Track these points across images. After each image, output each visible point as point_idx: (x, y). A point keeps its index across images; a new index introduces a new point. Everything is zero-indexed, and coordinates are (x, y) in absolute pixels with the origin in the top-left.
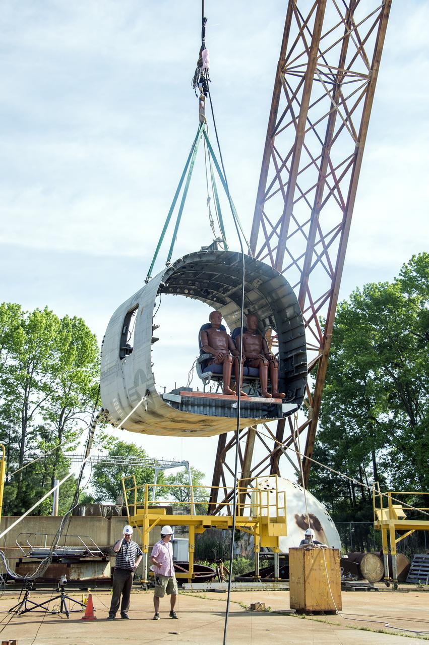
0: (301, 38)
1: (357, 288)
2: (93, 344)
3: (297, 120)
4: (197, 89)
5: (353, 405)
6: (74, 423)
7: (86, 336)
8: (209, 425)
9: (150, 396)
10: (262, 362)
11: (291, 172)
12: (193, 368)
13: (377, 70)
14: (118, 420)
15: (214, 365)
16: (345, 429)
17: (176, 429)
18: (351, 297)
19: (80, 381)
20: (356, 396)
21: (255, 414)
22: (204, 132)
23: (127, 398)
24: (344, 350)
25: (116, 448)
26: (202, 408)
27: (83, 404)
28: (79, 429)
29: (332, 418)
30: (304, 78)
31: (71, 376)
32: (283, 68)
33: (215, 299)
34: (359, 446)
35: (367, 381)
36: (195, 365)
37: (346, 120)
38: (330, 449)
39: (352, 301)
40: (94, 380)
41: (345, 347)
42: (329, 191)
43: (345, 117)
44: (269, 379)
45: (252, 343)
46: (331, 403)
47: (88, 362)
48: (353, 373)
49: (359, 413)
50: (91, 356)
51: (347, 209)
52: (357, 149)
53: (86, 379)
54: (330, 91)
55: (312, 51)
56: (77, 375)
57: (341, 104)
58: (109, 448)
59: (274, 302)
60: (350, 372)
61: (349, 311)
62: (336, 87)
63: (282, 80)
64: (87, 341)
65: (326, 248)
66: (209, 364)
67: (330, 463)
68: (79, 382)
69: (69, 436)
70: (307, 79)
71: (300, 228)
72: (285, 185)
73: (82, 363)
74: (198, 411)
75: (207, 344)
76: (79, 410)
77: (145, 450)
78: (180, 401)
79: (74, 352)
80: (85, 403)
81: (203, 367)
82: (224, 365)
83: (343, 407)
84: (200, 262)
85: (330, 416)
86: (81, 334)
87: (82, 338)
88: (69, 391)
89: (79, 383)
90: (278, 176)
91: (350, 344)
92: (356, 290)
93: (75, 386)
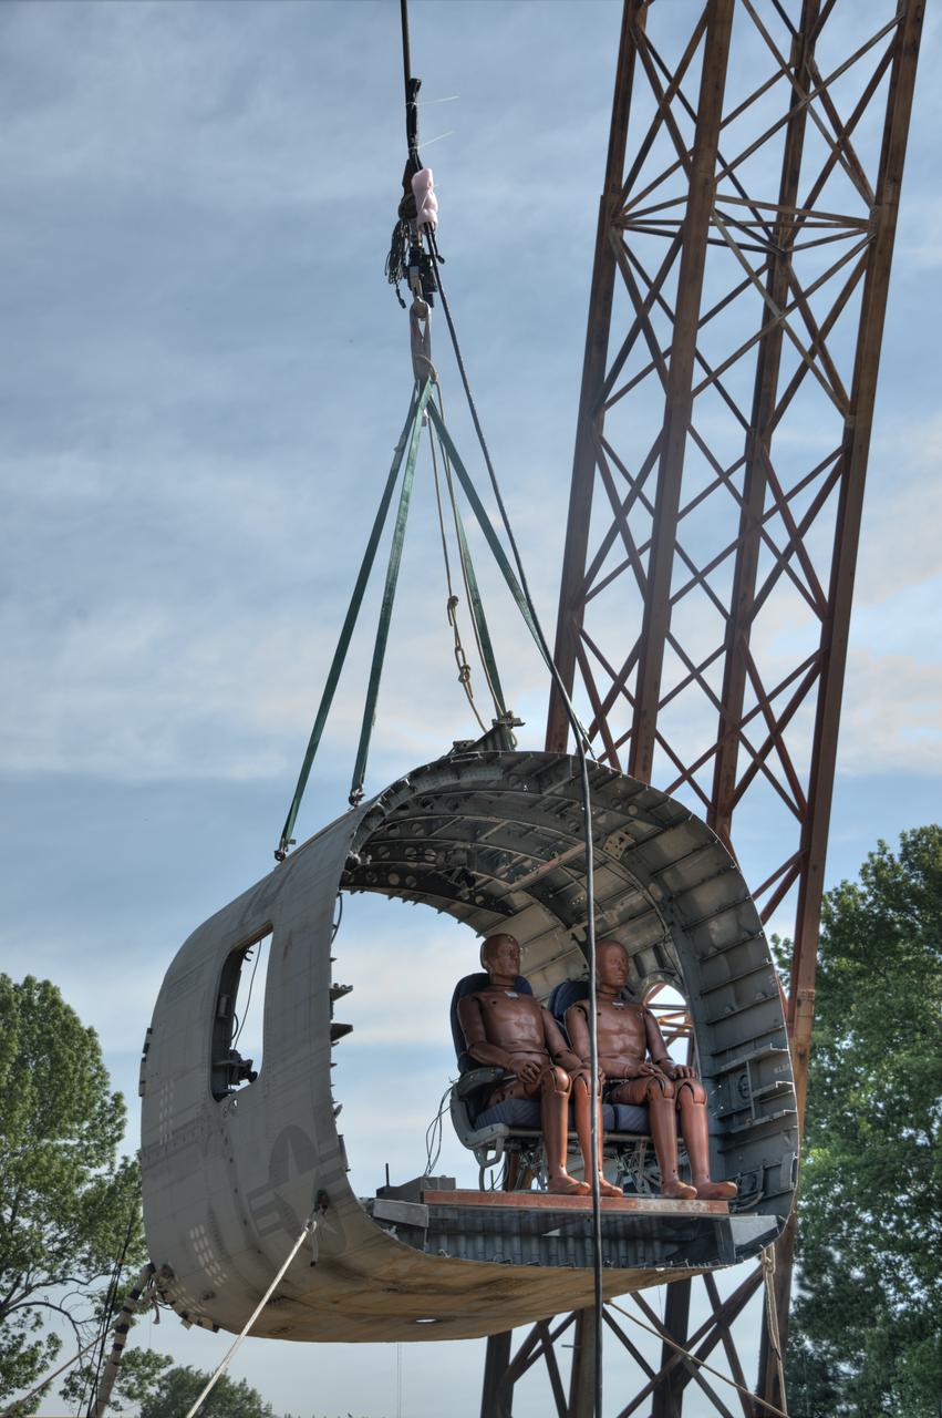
0: (664, 127)
1: (881, 843)
2: (86, 1062)
3: (667, 361)
4: (403, 283)
5: (899, 1210)
6: (31, 1319)
7: (62, 1036)
8: (502, 1298)
9: (328, 1211)
10: (655, 1088)
11: (657, 512)
12: (440, 1114)
13: (894, 206)
14: (207, 1298)
15: (512, 1103)
16: (881, 1293)
17: (394, 1315)
18: (864, 873)
19: (47, 1179)
20: (905, 1181)
21: (640, 1254)
22: (431, 406)
23: (245, 1222)
24: (855, 1038)
25: (164, 1394)
26: (480, 1242)
27: (59, 1254)
28: (44, 1339)
29: (837, 1256)
30: (679, 240)
31: (17, 1168)
32: (615, 215)
33: (479, 899)
34: (932, 1346)
35: (935, 1132)
36: (447, 1104)
37: (812, 353)
38: (841, 1357)
39: (868, 884)
40: (93, 1172)
41: (860, 1027)
42: (774, 561)
43: (807, 342)
44: (681, 1140)
45: (614, 1027)
46: (830, 1206)
47: (72, 1120)
48: (889, 1107)
49: (921, 1235)
50: (81, 1099)
51: (834, 612)
52: (849, 434)
53: (66, 1173)
54: (760, 272)
55: (700, 162)
56: (36, 1162)
57: (792, 307)
58: (141, 1395)
59: (670, 899)
60: (881, 1105)
61: (862, 914)
62: (774, 259)
63: (614, 247)
64: (66, 1053)
65: (776, 728)
66: (492, 1101)
67: (843, 1407)
68: (46, 1185)
69: (12, 1365)
70: (690, 243)
71: (696, 673)
72: (643, 550)
73: (53, 1123)
74: (470, 1251)
75: (482, 1038)
76: (45, 1275)
77: (259, 1392)
78: (424, 1223)
79: (27, 1090)
80: (64, 1249)
81: (472, 1113)
82: (543, 1100)
83: (868, 1217)
84: (456, 788)
85: (831, 1249)
86: (49, 1032)
87: (50, 1043)
88: (13, 1217)
89: (43, 1189)
90: (620, 527)
91: (874, 1017)
92: (876, 849)
93: (34, 1195)
